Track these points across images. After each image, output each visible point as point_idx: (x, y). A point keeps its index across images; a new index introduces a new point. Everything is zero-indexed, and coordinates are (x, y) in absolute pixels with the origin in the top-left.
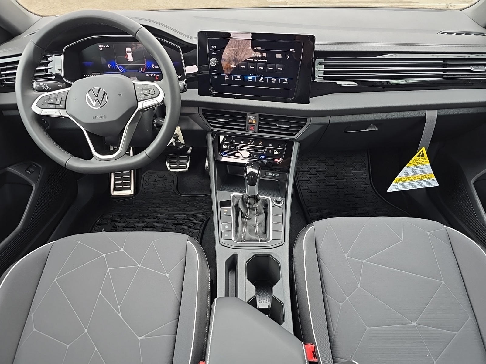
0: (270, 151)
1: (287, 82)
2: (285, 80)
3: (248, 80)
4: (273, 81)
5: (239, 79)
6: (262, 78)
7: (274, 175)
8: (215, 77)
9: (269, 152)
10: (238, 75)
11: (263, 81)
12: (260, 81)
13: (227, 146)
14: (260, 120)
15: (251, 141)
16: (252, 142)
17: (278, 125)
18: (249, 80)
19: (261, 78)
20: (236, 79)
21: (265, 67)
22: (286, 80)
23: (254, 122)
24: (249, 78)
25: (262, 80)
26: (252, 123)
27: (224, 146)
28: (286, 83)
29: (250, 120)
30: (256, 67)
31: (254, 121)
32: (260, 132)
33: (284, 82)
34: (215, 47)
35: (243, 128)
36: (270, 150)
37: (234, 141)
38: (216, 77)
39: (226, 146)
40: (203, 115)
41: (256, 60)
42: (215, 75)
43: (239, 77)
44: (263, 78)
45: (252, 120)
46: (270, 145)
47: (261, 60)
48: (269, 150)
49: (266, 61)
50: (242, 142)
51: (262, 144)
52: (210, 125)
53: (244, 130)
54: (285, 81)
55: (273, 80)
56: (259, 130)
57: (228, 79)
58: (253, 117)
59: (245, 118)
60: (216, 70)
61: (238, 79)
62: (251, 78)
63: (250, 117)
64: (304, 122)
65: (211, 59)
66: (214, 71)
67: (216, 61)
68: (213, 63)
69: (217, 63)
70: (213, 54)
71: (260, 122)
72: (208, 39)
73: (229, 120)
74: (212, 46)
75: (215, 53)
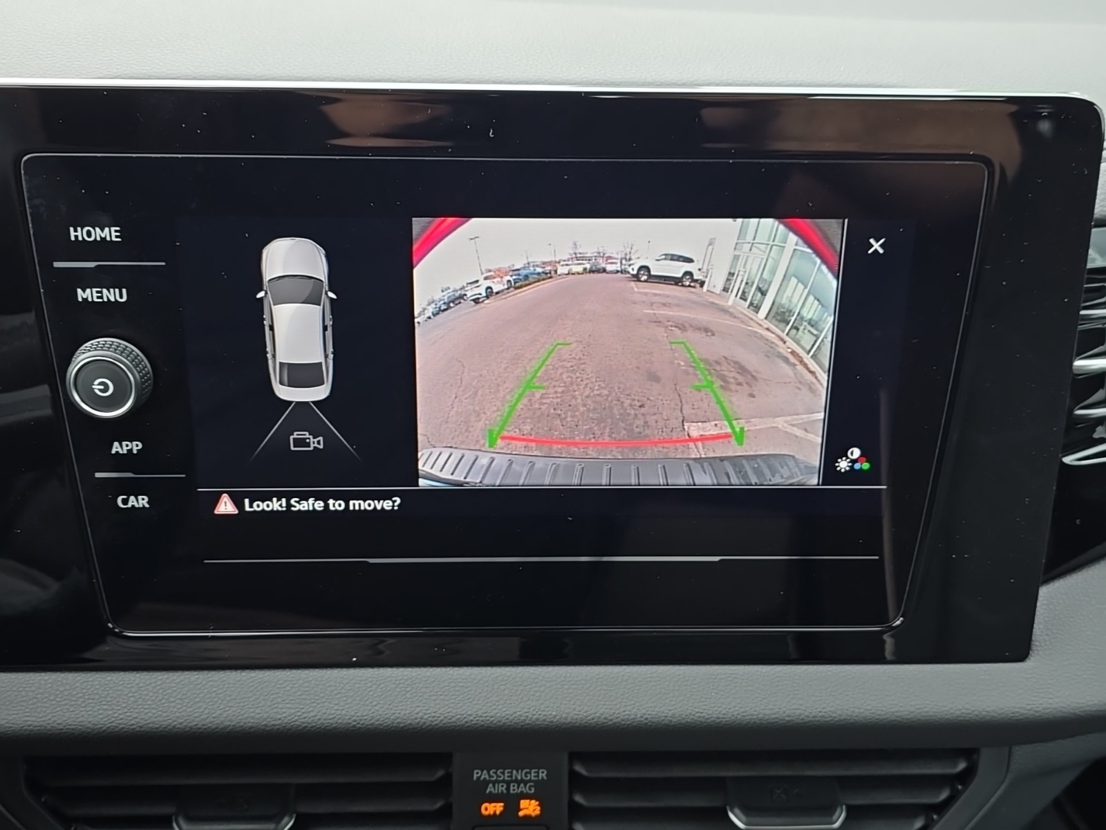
8: (132, 502)
14: (576, 781)
17: (738, 818)
23: (530, 808)
26: (509, 821)
29: (493, 799)
31: (524, 803)
34: (111, 234)
38: (143, 501)
40: (38, 797)
42: (133, 488)
45: (512, 803)
58: (518, 775)
59: (445, 784)
60: (136, 446)
63: (490, 782)
64: (955, 765)
65: (77, 354)
66: (117, 452)
67: (136, 367)
68: (97, 387)
69: (144, 389)
70: (96, 300)
71: (578, 798)
72: (28, 159)
73: (295, 815)
74: (79, 229)
75: (117, 290)
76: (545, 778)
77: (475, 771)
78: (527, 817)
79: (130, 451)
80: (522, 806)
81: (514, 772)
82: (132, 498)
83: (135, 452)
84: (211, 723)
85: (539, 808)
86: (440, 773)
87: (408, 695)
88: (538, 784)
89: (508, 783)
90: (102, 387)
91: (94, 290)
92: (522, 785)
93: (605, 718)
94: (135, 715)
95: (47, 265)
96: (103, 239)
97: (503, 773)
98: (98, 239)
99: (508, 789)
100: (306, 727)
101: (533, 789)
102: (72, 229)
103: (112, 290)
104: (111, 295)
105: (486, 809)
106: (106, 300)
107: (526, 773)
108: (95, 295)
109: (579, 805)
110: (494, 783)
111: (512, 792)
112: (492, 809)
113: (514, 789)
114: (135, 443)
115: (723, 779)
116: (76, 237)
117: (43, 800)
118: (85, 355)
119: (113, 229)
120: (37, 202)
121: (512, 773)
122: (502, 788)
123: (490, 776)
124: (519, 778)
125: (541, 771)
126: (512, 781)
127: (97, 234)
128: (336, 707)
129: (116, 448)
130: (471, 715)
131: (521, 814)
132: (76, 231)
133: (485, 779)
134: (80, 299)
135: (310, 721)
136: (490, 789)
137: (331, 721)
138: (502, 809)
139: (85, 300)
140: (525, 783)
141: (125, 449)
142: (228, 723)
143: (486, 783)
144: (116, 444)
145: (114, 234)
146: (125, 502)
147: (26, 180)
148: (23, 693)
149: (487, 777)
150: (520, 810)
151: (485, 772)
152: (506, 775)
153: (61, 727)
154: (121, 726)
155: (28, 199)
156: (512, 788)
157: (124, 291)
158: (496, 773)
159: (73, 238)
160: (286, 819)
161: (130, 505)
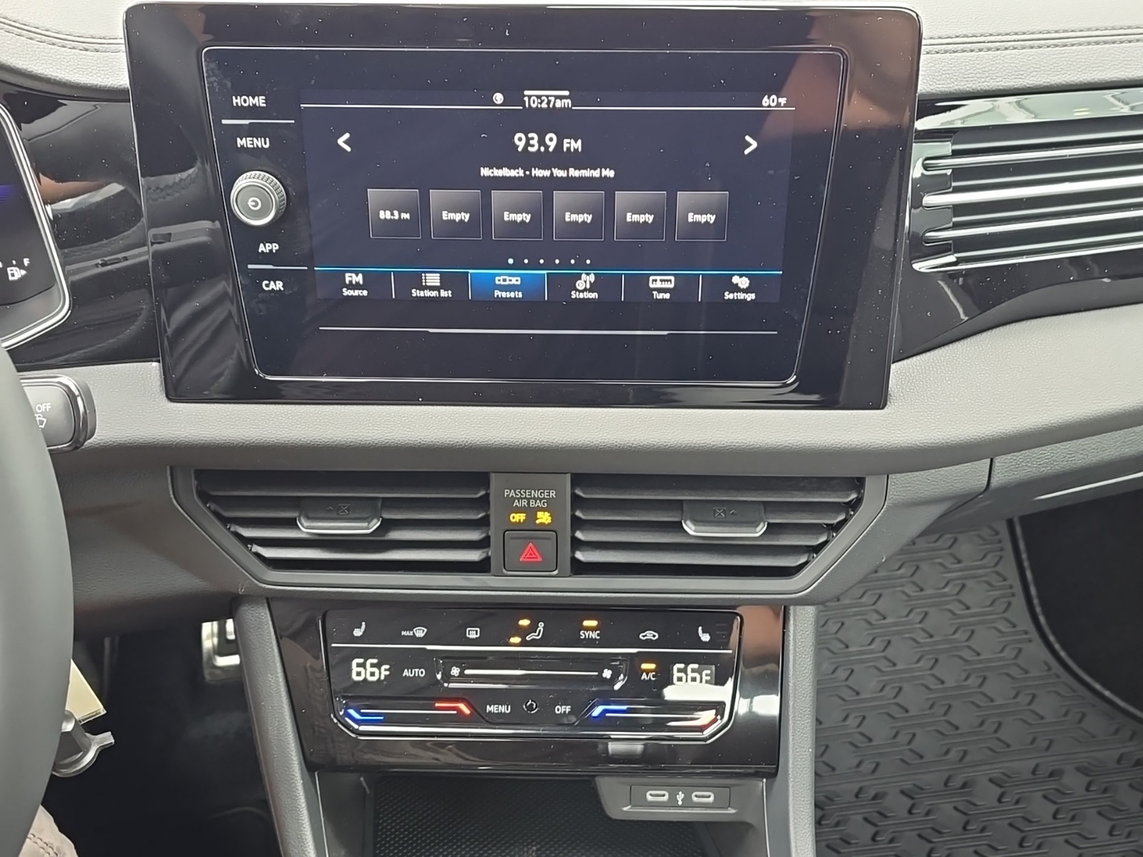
0: (648, 672)
1: (746, 291)
2: (736, 280)
3: (497, 293)
4: (660, 290)
5: (434, 294)
6: (587, 279)
7: (680, 797)
8: (272, 286)
9: (644, 676)
10: (432, 266)
11: (594, 295)
12: (574, 295)
13: (378, 666)
14: (577, 501)
15: (525, 622)
16: (533, 628)
17: (689, 528)
18: (504, 295)
19: (579, 277)
20: (415, 293)
21: (606, 213)
22: (743, 282)
23: (544, 518)
24: (499, 281)
25: (591, 290)
26: (530, 527)
27: (355, 669)
28: (741, 296)
29: (518, 510)
30: (544, 212)
31: (540, 514)
32: (580, 569)
33: (728, 296)
34: (260, 101)
35: (474, 556)
36: (652, 666)
37: (420, 632)
38: (279, 285)
39: (370, 669)
40: (205, 503)
41: (547, 173)
42: (273, 276)
43: (433, 279)
44: (592, 278)
45: (531, 513)
46: (650, 635)
47: (574, 173)
48: (644, 666)
49: (610, 173)
50: (473, 634)
51: (594, 635)
52: (258, 555)
53: (482, 567)
54: (736, 289)
55: (659, 285)
56: (575, 561)
57: (365, 293)
58: (535, 494)
59: (484, 502)
60: (275, 247)
61: (428, 293)
62: (515, 281)
63: (516, 498)
64: (848, 496)
65: (237, 181)
66: (262, 251)
67: (276, 190)
68: (250, 204)
69: (281, 206)
70: (249, 146)
71: (578, 513)
72: (207, 51)
73: (381, 519)
74: (239, 97)
75: (263, 139)
76: (554, 497)
77: (506, 491)
78: (542, 524)
79: (271, 251)
80: (538, 517)
81: (533, 491)
82: (272, 283)
83: (274, 251)
84: (324, 438)
85: (550, 518)
86: (482, 493)
87: (456, 424)
88: (549, 500)
89: (529, 500)
90: (254, 204)
91: (248, 139)
92: (538, 501)
93: (589, 441)
94: (274, 432)
95: (218, 122)
96: (254, 105)
97: (525, 493)
98: (251, 105)
99: (528, 504)
100: (388, 442)
101: (546, 504)
102: (234, 97)
103: (259, 139)
104: (259, 143)
105: (514, 518)
106: (255, 146)
107: (541, 493)
108: (249, 142)
109: (579, 518)
110: (518, 499)
111: (531, 506)
112: (518, 517)
113: (532, 504)
114: (274, 244)
115: (681, 501)
116: (237, 103)
117: (208, 505)
118: (242, 182)
119: (261, 97)
120: (212, 79)
121: (531, 492)
122: (524, 503)
123: (516, 494)
124: (536, 496)
125: (551, 491)
126: (531, 498)
127: (251, 101)
128: (408, 430)
129: (261, 248)
130: (498, 437)
131: (538, 522)
132: (236, 99)
133: (512, 496)
134: (239, 146)
135: (390, 438)
136: (516, 503)
137: (404, 439)
138: (524, 518)
139: (242, 146)
140: (541, 500)
141: (268, 248)
142: (336, 439)
143: (513, 499)
144: (262, 245)
145: (261, 101)
146: (267, 286)
147: (205, 65)
148: (200, 417)
149: (514, 495)
150: (537, 519)
151: (512, 491)
152: (527, 493)
153: (225, 438)
154: (265, 439)
155: (207, 77)
156: (531, 503)
157: (267, 140)
158: (520, 492)
159: (235, 104)
160: (375, 521)
161: (270, 288)
